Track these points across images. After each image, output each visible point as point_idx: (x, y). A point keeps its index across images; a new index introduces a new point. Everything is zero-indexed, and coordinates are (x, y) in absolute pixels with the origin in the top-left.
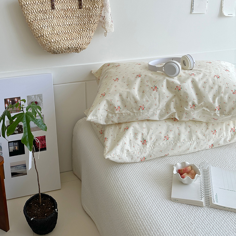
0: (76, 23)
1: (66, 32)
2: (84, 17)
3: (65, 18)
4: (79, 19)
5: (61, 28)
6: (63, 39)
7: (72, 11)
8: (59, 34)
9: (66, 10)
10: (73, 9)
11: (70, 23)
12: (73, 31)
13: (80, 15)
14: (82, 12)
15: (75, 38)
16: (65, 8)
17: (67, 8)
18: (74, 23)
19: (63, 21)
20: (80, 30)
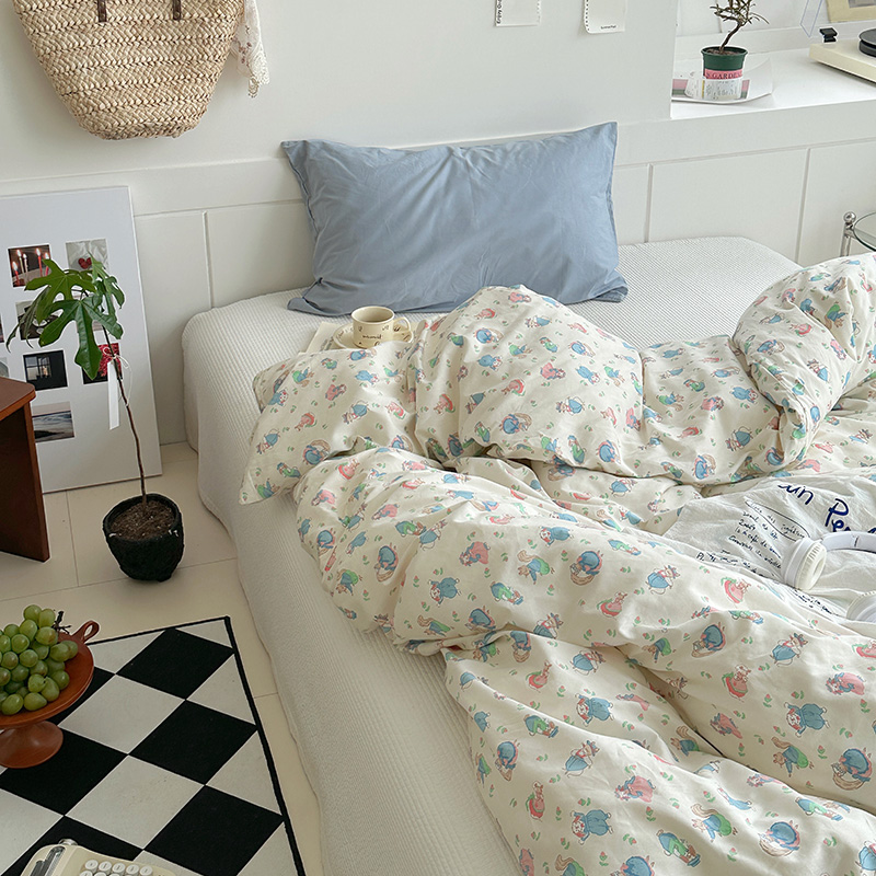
0: (166, 59)
1: (141, 82)
2: (189, 43)
3: (137, 44)
4: (175, 48)
5: (126, 71)
6: (132, 102)
7: (156, 26)
8: (120, 88)
9: (139, 22)
10: (159, 22)
11: (150, 59)
12: (159, 80)
13: (177, 37)
14: (183, 30)
15: (164, 100)
16: (136, 18)
17: (141, 18)
18: (161, 59)
19: (132, 53)
20: (176, 78)
